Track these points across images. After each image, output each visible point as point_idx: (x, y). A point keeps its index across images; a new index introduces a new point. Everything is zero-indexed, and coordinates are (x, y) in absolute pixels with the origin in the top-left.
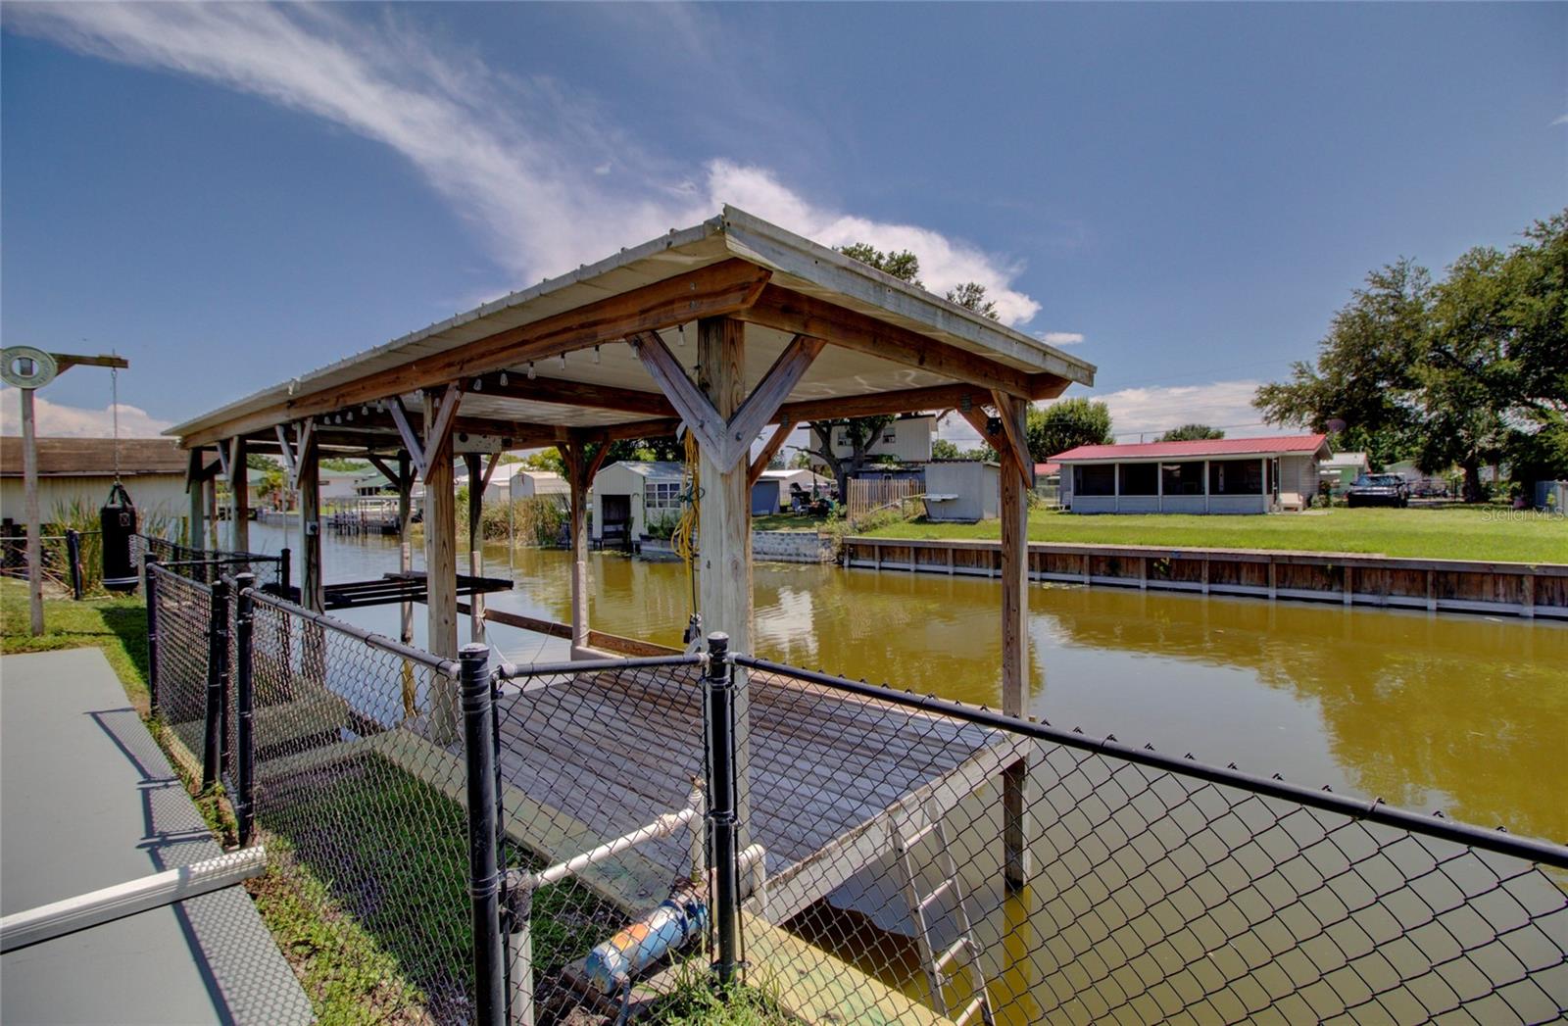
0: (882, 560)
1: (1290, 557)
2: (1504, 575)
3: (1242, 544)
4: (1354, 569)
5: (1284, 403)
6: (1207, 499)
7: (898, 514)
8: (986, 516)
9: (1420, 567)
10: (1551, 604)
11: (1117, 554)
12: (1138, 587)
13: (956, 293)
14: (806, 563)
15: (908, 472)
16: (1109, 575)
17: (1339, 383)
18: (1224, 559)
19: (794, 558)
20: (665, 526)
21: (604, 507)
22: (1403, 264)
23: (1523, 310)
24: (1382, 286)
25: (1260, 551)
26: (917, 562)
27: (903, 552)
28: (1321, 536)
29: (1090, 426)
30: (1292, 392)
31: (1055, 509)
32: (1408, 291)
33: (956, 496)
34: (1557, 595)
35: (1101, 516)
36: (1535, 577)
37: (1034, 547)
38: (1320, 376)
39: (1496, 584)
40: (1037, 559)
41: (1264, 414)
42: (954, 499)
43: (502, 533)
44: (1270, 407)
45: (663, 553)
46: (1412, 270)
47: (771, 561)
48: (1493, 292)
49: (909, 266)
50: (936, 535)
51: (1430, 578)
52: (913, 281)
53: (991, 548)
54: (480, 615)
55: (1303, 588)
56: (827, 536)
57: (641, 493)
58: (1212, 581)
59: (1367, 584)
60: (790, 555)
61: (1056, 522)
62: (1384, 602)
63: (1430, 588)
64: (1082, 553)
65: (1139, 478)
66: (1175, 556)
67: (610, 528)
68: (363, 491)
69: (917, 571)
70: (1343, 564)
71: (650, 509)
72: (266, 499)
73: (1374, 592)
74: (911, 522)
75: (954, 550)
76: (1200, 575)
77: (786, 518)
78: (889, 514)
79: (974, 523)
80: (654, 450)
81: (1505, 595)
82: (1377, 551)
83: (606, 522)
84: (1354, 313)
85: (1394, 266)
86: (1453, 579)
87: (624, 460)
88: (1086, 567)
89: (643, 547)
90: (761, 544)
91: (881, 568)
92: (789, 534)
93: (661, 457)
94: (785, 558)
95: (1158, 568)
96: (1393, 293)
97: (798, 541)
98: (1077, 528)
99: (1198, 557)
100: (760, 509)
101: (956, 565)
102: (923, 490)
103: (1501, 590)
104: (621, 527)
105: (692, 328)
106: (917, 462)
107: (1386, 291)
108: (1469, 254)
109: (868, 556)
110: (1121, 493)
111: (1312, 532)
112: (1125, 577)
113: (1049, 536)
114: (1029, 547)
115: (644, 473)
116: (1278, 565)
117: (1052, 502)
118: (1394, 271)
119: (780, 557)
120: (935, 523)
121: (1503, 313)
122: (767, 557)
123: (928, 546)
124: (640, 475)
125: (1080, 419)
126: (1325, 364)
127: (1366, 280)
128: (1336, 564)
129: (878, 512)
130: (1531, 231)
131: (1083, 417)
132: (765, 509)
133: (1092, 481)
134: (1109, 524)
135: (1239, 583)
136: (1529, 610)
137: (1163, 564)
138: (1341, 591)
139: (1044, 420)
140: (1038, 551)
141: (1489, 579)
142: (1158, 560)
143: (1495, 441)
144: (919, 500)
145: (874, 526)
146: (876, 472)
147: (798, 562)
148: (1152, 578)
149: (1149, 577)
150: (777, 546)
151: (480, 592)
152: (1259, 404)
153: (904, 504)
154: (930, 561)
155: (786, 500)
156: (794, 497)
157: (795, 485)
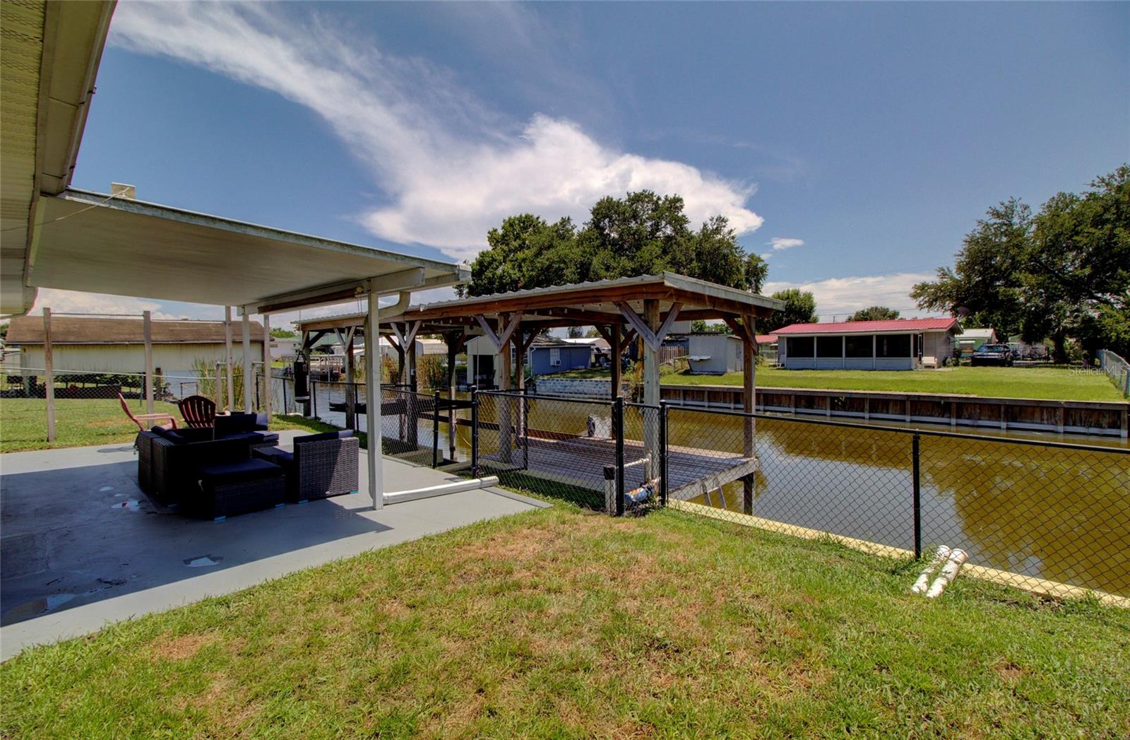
0: (662, 398)
1: (919, 396)
2: (1047, 408)
4: (957, 403)
5: (930, 295)
6: (874, 360)
7: (671, 369)
8: (729, 370)
9: (998, 403)
10: (1074, 424)
11: (813, 394)
12: (826, 415)
13: (709, 222)
15: (677, 341)
16: (808, 408)
17: (969, 283)
18: (878, 397)
21: (474, 363)
22: (1013, 202)
23: (1088, 237)
24: (998, 217)
25: (902, 393)
26: (685, 400)
27: (675, 393)
28: (942, 384)
29: (801, 308)
30: (938, 288)
31: (774, 366)
32: (1016, 220)
33: (709, 357)
34: (1078, 421)
35: (804, 371)
36: (1065, 409)
37: (760, 390)
38: (957, 277)
39: (1042, 413)
40: (762, 397)
41: (918, 303)
42: (708, 359)
44: (922, 298)
46: (1019, 207)
48: (1069, 224)
49: (678, 205)
50: (696, 382)
51: (1003, 409)
52: (680, 214)
53: (734, 391)
54: (454, 421)
55: (927, 416)
56: (626, 383)
58: (871, 411)
59: (966, 414)
60: (600, 393)
61: (774, 374)
62: (975, 424)
63: (1002, 415)
64: (790, 394)
65: (830, 347)
66: (848, 396)
67: (479, 377)
69: (685, 405)
70: (951, 400)
73: (969, 418)
74: (680, 374)
75: (709, 392)
76: (864, 407)
78: (665, 369)
79: (721, 375)
81: (1047, 420)
82: (973, 393)
83: (476, 373)
84: (978, 235)
85: (1007, 204)
86: (1017, 409)
88: (793, 402)
90: (583, 387)
92: (601, 381)
94: (598, 396)
95: (837, 403)
96: (1006, 222)
97: (608, 386)
98: (787, 378)
99: (863, 396)
100: (579, 365)
101: (709, 401)
102: (687, 353)
103: (1045, 416)
104: (486, 376)
105: (642, 302)
106: (684, 335)
107: (1001, 221)
108: (1056, 197)
110: (818, 356)
111: (938, 381)
112: (817, 409)
113: (769, 383)
114: (757, 390)
116: (912, 402)
117: (773, 361)
118: (1006, 207)
119: (595, 396)
120: (696, 375)
121: (1075, 238)
122: (586, 396)
123: (692, 389)
125: (793, 304)
126: (960, 269)
127: (987, 213)
128: (947, 401)
130: (1095, 183)
131: (796, 303)
132: (582, 365)
133: (799, 348)
134: (809, 376)
135: (888, 413)
136: (1061, 428)
137: (841, 401)
138: (950, 417)
140: (763, 392)
141: (1038, 410)
142: (838, 398)
143: (1073, 322)
144: (684, 359)
148: (834, 410)
149: (832, 408)
150: (593, 389)
151: (455, 408)
152: (915, 296)
153: (674, 362)
154: (693, 399)
155: (593, 359)
156: (597, 357)
157: (598, 349)
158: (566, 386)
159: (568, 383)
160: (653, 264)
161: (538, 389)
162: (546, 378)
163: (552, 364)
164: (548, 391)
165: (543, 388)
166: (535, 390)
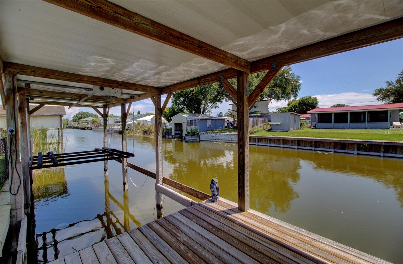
0: (258, 142)
3: (394, 139)
5: (383, 94)
7: (262, 129)
8: (291, 129)
12: (353, 154)
14: (234, 143)
15: (263, 116)
16: (341, 149)
19: (231, 141)
20: (192, 132)
21: (175, 126)
26: (270, 143)
27: (265, 140)
29: (312, 104)
30: (388, 91)
31: (310, 127)
33: (281, 123)
38: (397, 85)
40: (313, 143)
41: (377, 98)
42: (280, 124)
43: (148, 133)
44: (379, 96)
45: (192, 140)
47: (224, 142)
50: (276, 135)
53: (297, 139)
54: (125, 165)
57: (185, 122)
58: (384, 152)
60: (229, 140)
64: (331, 141)
66: (369, 143)
67: (177, 132)
68: (116, 122)
69: (270, 146)
71: (188, 127)
72: (93, 124)
74: (266, 131)
75: (283, 140)
76: (380, 150)
77: (227, 130)
78: (259, 128)
79: (287, 131)
80: (189, 111)
83: (176, 131)
87: (181, 113)
88: (332, 146)
89: (186, 138)
90: (221, 137)
91: (258, 145)
92: (229, 134)
93: (191, 112)
94: (228, 141)
95: (362, 147)
97: (232, 136)
99: (380, 144)
100: (220, 127)
101: (283, 145)
102: (270, 121)
104: (180, 132)
109: (254, 141)
110: (334, 122)
112: (348, 150)
115: (186, 117)
119: (226, 141)
120: (274, 131)
122: (222, 141)
123: (274, 138)
124: (185, 117)
125: (309, 102)
126: (398, 81)
129: (256, 128)
131: (310, 101)
135: (396, 153)
137: (365, 146)
139: (298, 102)
140: (314, 140)
142: (363, 145)
144: (268, 124)
145: (255, 132)
146: (253, 116)
147: (232, 143)
148: (359, 151)
149: (358, 150)
150: (225, 138)
151: (126, 157)
152: (375, 95)
153: (263, 125)
154: (274, 143)
155: (226, 125)
156: (228, 124)
157: (228, 121)
158: (213, 136)
159: (214, 135)
160: (253, 80)
161: (201, 138)
162: (204, 133)
163: (207, 127)
164: (206, 139)
165: (203, 137)
166: (200, 138)
